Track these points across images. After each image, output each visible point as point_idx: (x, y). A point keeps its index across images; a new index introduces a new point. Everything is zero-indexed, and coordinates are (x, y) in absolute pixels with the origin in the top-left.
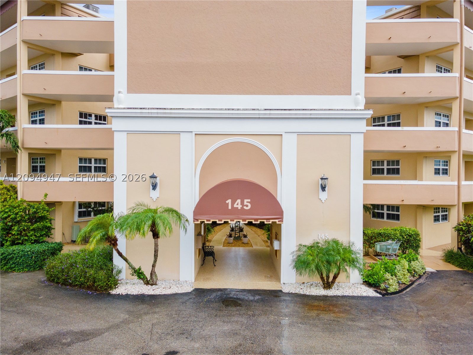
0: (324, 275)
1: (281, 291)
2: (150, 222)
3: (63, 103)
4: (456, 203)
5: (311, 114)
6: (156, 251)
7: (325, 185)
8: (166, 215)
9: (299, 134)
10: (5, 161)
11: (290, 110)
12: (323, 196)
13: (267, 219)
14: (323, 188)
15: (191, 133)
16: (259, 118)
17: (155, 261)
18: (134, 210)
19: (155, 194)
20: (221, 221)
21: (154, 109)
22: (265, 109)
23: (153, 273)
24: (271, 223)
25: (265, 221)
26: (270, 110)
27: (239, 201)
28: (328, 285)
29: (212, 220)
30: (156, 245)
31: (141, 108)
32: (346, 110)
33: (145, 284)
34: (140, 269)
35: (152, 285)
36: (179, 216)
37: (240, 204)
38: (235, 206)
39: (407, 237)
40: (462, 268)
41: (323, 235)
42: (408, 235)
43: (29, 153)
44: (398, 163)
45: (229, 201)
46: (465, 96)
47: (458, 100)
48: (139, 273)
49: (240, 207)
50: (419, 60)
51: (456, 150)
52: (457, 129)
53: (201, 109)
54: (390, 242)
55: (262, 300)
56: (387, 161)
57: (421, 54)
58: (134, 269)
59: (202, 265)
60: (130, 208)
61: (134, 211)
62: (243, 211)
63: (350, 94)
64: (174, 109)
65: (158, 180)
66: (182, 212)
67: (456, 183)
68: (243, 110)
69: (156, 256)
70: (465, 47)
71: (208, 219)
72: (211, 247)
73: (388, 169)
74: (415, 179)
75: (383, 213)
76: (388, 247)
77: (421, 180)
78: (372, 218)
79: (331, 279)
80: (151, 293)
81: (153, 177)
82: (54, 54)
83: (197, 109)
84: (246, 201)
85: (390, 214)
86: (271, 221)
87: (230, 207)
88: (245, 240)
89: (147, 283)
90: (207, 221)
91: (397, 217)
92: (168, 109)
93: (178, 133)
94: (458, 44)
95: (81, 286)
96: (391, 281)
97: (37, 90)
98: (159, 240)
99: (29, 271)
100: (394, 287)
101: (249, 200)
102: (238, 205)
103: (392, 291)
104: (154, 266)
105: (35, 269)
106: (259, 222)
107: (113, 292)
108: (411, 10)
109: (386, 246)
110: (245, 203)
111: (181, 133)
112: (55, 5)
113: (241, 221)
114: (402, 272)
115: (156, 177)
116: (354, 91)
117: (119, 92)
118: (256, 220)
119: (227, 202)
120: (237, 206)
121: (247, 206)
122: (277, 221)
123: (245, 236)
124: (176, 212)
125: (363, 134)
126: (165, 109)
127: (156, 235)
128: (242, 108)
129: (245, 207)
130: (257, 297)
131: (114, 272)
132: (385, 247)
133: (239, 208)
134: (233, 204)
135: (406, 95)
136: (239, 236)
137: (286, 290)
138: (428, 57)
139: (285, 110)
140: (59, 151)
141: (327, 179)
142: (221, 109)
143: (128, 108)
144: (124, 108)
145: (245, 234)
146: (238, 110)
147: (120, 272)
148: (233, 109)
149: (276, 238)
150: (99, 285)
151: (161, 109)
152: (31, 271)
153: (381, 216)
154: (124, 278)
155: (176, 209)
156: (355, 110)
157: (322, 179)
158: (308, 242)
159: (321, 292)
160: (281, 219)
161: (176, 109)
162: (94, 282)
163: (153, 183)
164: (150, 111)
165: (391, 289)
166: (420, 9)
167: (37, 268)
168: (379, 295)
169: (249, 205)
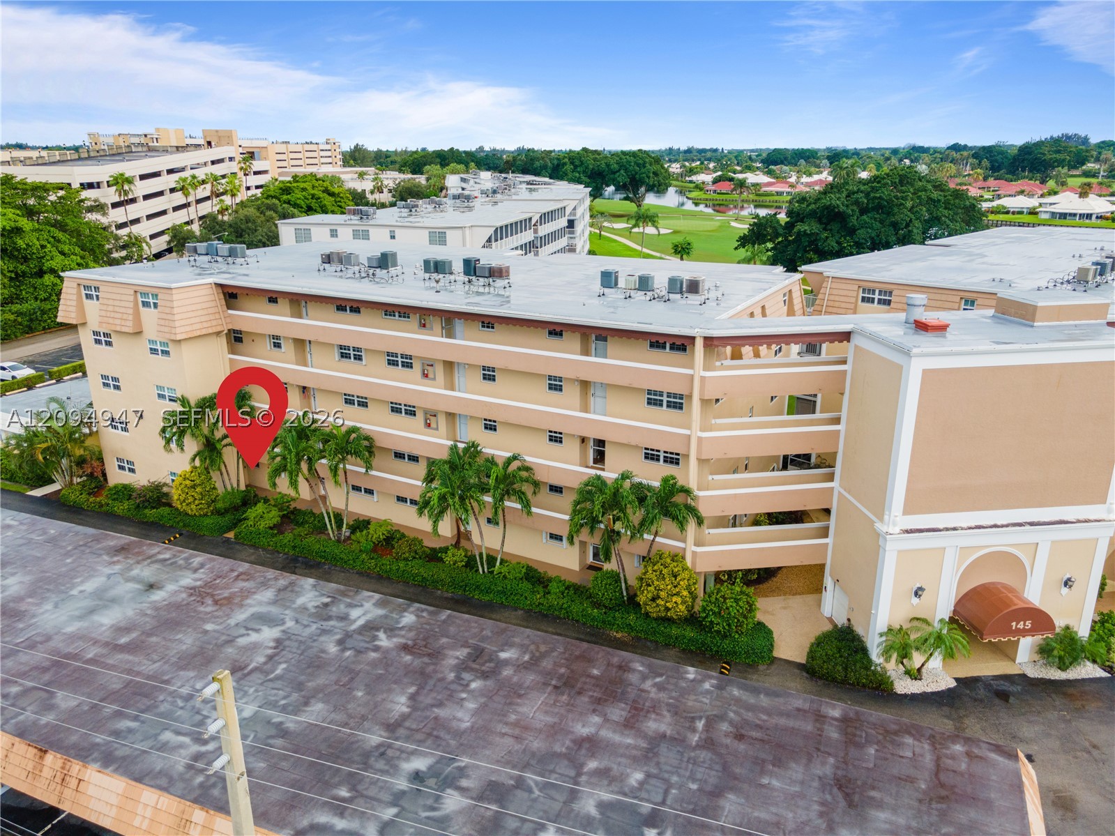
9: (1053, 541)
14: (1066, 585)
15: (956, 547)
27: (1022, 623)
35: (920, 680)
38: (1018, 626)
45: (1014, 624)
55: (1026, 691)
62: (1023, 630)
63: (1105, 503)
87: (1014, 628)
89: (915, 678)
90: (993, 639)
101: (1030, 622)
102: (1021, 626)
107: (898, 691)
110: (1027, 624)
111: (946, 548)
117: (895, 516)
122: (1050, 635)
125: (1109, 538)
129: (1026, 627)
130: (1018, 687)
159: (1063, 675)
162: (880, 684)
169: (1030, 625)
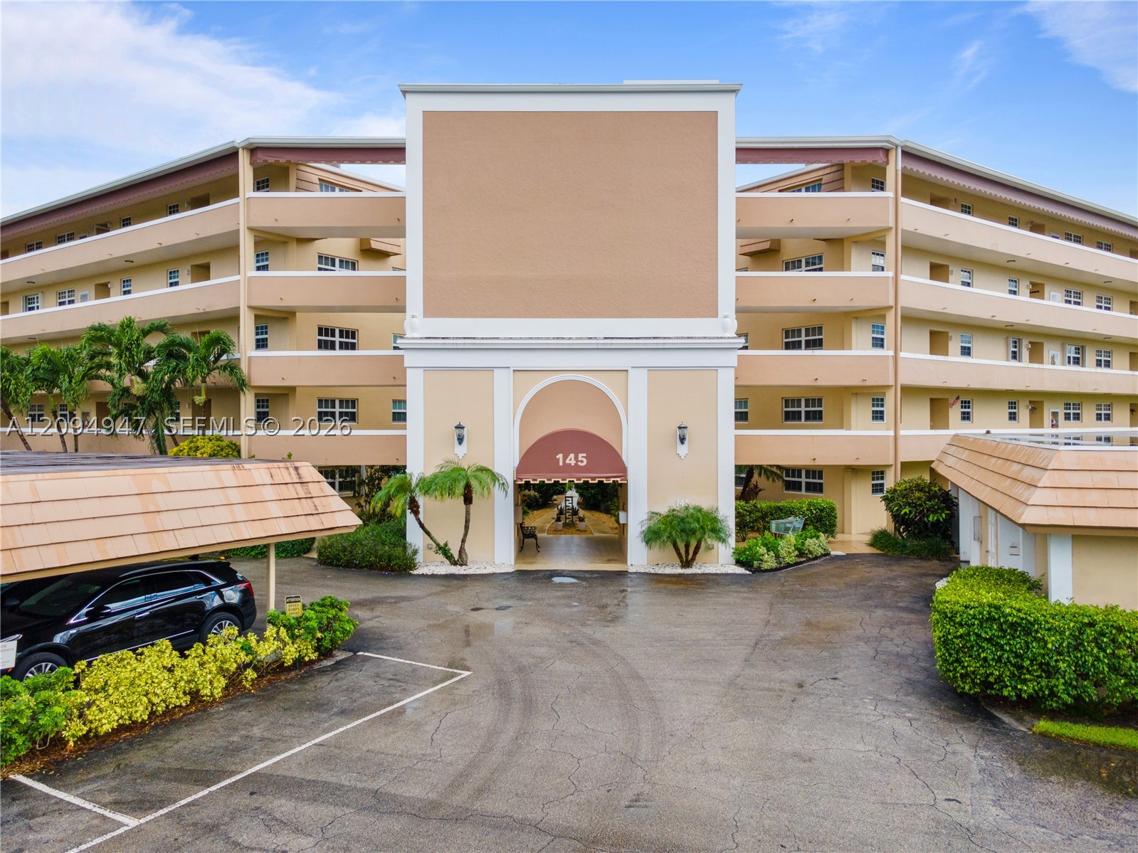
0: (683, 551)
1: (627, 571)
2: (463, 483)
3: (297, 314)
4: (891, 462)
5: (664, 344)
6: (467, 521)
7: (684, 436)
8: (479, 473)
9: (651, 369)
10: (189, 404)
11: (637, 338)
12: (683, 450)
13: (606, 478)
14: (682, 440)
15: (507, 369)
16: (597, 349)
17: (466, 535)
18: (442, 468)
19: (461, 450)
20: (551, 480)
21: (460, 338)
22: (605, 338)
23: (462, 551)
24: (611, 482)
25: (604, 480)
26: (612, 338)
27: (572, 456)
28: (687, 564)
29: (539, 480)
30: (468, 513)
31: (443, 338)
32: (710, 338)
33: (452, 564)
34: (446, 545)
35: (461, 565)
36: (494, 477)
37: (573, 459)
38: (568, 461)
39: (817, 512)
40: (883, 550)
41: (682, 501)
42: (818, 508)
43: (256, 394)
44: (819, 402)
45: (560, 456)
46: (901, 303)
47: (893, 310)
48: (444, 551)
49: (573, 462)
50: (843, 245)
51: (890, 384)
52: (891, 353)
53: (521, 338)
54: (791, 518)
55: (601, 577)
56: (806, 400)
57: (846, 238)
58: (438, 545)
59: (520, 551)
60: (438, 466)
61: (443, 470)
62: (577, 468)
63: (716, 316)
64: (486, 338)
65: (465, 432)
66: (497, 470)
67: (891, 433)
68: (577, 339)
69: (467, 528)
70: (902, 230)
71: (535, 478)
72: (531, 527)
73: (806, 412)
74: (841, 427)
75: (800, 482)
76: (788, 525)
77: (849, 428)
78: (786, 490)
79: (690, 557)
80: (462, 572)
81: (459, 427)
82: (287, 242)
83: (516, 339)
84: (580, 455)
85: (810, 483)
86: (612, 479)
87: (561, 464)
88: (581, 525)
89: (455, 563)
90: (533, 480)
91: (818, 488)
92: (478, 338)
93: (491, 369)
94: (890, 229)
95: (371, 567)
96: (766, 556)
97: (271, 300)
98: (472, 507)
99: (285, 557)
100: (769, 562)
101: (585, 455)
102: (571, 460)
103: (766, 568)
104: (463, 541)
105: (292, 556)
106: (596, 482)
107: (415, 572)
108: (828, 171)
109: (785, 524)
110: (580, 458)
111: (495, 370)
112: (288, 168)
113: (575, 480)
114: (787, 549)
115: (463, 428)
116: (721, 312)
117: (413, 317)
118: (593, 479)
119: (557, 457)
120: (570, 462)
121: (582, 462)
122: (619, 479)
123: (582, 520)
124: (491, 471)
125: (733, 369)
126: (474, 338)
127: (468, 500)
128: (574, 336)
129: (580, 463)
130: (596, 575)
131: (409, 551)
132: (783, 526)
133: (573, 464)
134: (565, 459)
135: (817, 304)
136: (572, 521)
137: (631, 570)
138: (856, 242)
139: (630, 338)
140: (293, 389)
141: (686, 428)
142: (548, 338)
143: (427, 338)
144: (421, 338)
145: (582, 516)
146: (570, 339)
147: (415, 552)
148: (563, 338)
149: (623, 510)
150: (397, 563)
151: (469, 338)
152: (288, 558)
153: (796, 486)
154: (422, 561)
155: (491, 468)
156: (721, 338)
157: (680, 428)
158: (663, 510)
159: (679, 571)
160: (625, 476)
161: (490, 338)
162: (390, 561)
163: (459, 435)
164: (455, 341)
165: (765, 566)
166: (843, 169)
167: (295, 553)
168: (748, 572)
169: (585, 460)
